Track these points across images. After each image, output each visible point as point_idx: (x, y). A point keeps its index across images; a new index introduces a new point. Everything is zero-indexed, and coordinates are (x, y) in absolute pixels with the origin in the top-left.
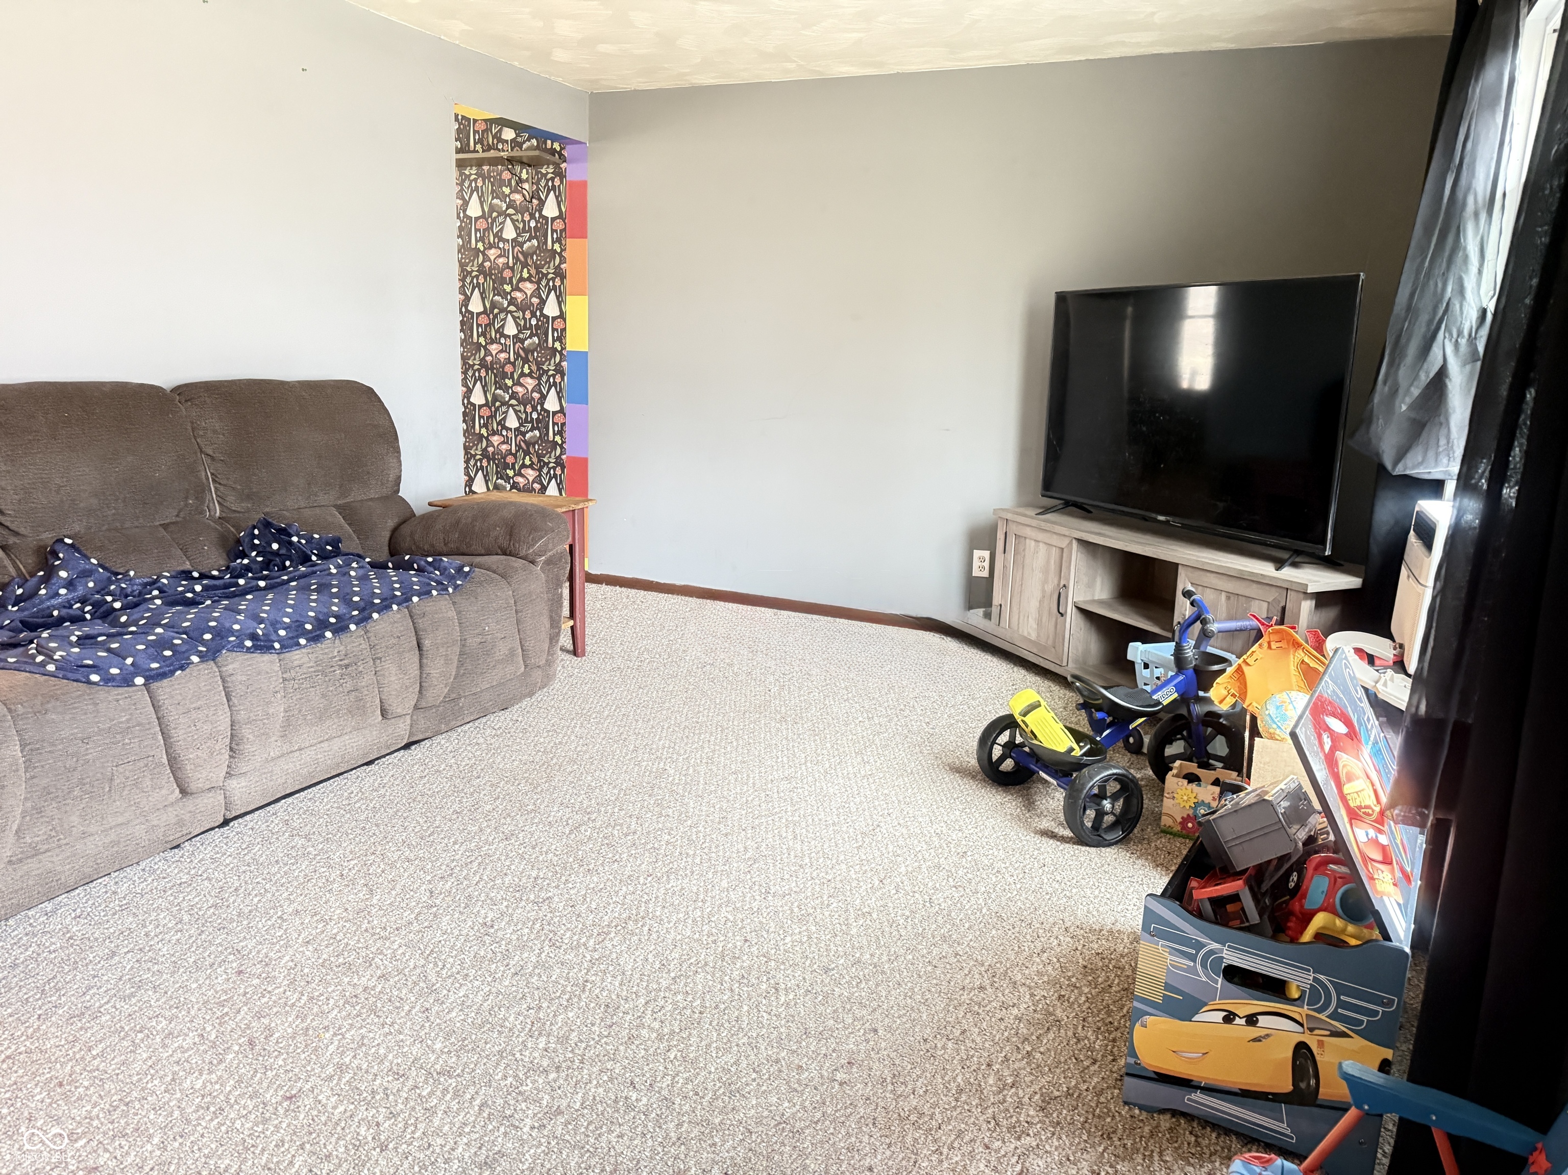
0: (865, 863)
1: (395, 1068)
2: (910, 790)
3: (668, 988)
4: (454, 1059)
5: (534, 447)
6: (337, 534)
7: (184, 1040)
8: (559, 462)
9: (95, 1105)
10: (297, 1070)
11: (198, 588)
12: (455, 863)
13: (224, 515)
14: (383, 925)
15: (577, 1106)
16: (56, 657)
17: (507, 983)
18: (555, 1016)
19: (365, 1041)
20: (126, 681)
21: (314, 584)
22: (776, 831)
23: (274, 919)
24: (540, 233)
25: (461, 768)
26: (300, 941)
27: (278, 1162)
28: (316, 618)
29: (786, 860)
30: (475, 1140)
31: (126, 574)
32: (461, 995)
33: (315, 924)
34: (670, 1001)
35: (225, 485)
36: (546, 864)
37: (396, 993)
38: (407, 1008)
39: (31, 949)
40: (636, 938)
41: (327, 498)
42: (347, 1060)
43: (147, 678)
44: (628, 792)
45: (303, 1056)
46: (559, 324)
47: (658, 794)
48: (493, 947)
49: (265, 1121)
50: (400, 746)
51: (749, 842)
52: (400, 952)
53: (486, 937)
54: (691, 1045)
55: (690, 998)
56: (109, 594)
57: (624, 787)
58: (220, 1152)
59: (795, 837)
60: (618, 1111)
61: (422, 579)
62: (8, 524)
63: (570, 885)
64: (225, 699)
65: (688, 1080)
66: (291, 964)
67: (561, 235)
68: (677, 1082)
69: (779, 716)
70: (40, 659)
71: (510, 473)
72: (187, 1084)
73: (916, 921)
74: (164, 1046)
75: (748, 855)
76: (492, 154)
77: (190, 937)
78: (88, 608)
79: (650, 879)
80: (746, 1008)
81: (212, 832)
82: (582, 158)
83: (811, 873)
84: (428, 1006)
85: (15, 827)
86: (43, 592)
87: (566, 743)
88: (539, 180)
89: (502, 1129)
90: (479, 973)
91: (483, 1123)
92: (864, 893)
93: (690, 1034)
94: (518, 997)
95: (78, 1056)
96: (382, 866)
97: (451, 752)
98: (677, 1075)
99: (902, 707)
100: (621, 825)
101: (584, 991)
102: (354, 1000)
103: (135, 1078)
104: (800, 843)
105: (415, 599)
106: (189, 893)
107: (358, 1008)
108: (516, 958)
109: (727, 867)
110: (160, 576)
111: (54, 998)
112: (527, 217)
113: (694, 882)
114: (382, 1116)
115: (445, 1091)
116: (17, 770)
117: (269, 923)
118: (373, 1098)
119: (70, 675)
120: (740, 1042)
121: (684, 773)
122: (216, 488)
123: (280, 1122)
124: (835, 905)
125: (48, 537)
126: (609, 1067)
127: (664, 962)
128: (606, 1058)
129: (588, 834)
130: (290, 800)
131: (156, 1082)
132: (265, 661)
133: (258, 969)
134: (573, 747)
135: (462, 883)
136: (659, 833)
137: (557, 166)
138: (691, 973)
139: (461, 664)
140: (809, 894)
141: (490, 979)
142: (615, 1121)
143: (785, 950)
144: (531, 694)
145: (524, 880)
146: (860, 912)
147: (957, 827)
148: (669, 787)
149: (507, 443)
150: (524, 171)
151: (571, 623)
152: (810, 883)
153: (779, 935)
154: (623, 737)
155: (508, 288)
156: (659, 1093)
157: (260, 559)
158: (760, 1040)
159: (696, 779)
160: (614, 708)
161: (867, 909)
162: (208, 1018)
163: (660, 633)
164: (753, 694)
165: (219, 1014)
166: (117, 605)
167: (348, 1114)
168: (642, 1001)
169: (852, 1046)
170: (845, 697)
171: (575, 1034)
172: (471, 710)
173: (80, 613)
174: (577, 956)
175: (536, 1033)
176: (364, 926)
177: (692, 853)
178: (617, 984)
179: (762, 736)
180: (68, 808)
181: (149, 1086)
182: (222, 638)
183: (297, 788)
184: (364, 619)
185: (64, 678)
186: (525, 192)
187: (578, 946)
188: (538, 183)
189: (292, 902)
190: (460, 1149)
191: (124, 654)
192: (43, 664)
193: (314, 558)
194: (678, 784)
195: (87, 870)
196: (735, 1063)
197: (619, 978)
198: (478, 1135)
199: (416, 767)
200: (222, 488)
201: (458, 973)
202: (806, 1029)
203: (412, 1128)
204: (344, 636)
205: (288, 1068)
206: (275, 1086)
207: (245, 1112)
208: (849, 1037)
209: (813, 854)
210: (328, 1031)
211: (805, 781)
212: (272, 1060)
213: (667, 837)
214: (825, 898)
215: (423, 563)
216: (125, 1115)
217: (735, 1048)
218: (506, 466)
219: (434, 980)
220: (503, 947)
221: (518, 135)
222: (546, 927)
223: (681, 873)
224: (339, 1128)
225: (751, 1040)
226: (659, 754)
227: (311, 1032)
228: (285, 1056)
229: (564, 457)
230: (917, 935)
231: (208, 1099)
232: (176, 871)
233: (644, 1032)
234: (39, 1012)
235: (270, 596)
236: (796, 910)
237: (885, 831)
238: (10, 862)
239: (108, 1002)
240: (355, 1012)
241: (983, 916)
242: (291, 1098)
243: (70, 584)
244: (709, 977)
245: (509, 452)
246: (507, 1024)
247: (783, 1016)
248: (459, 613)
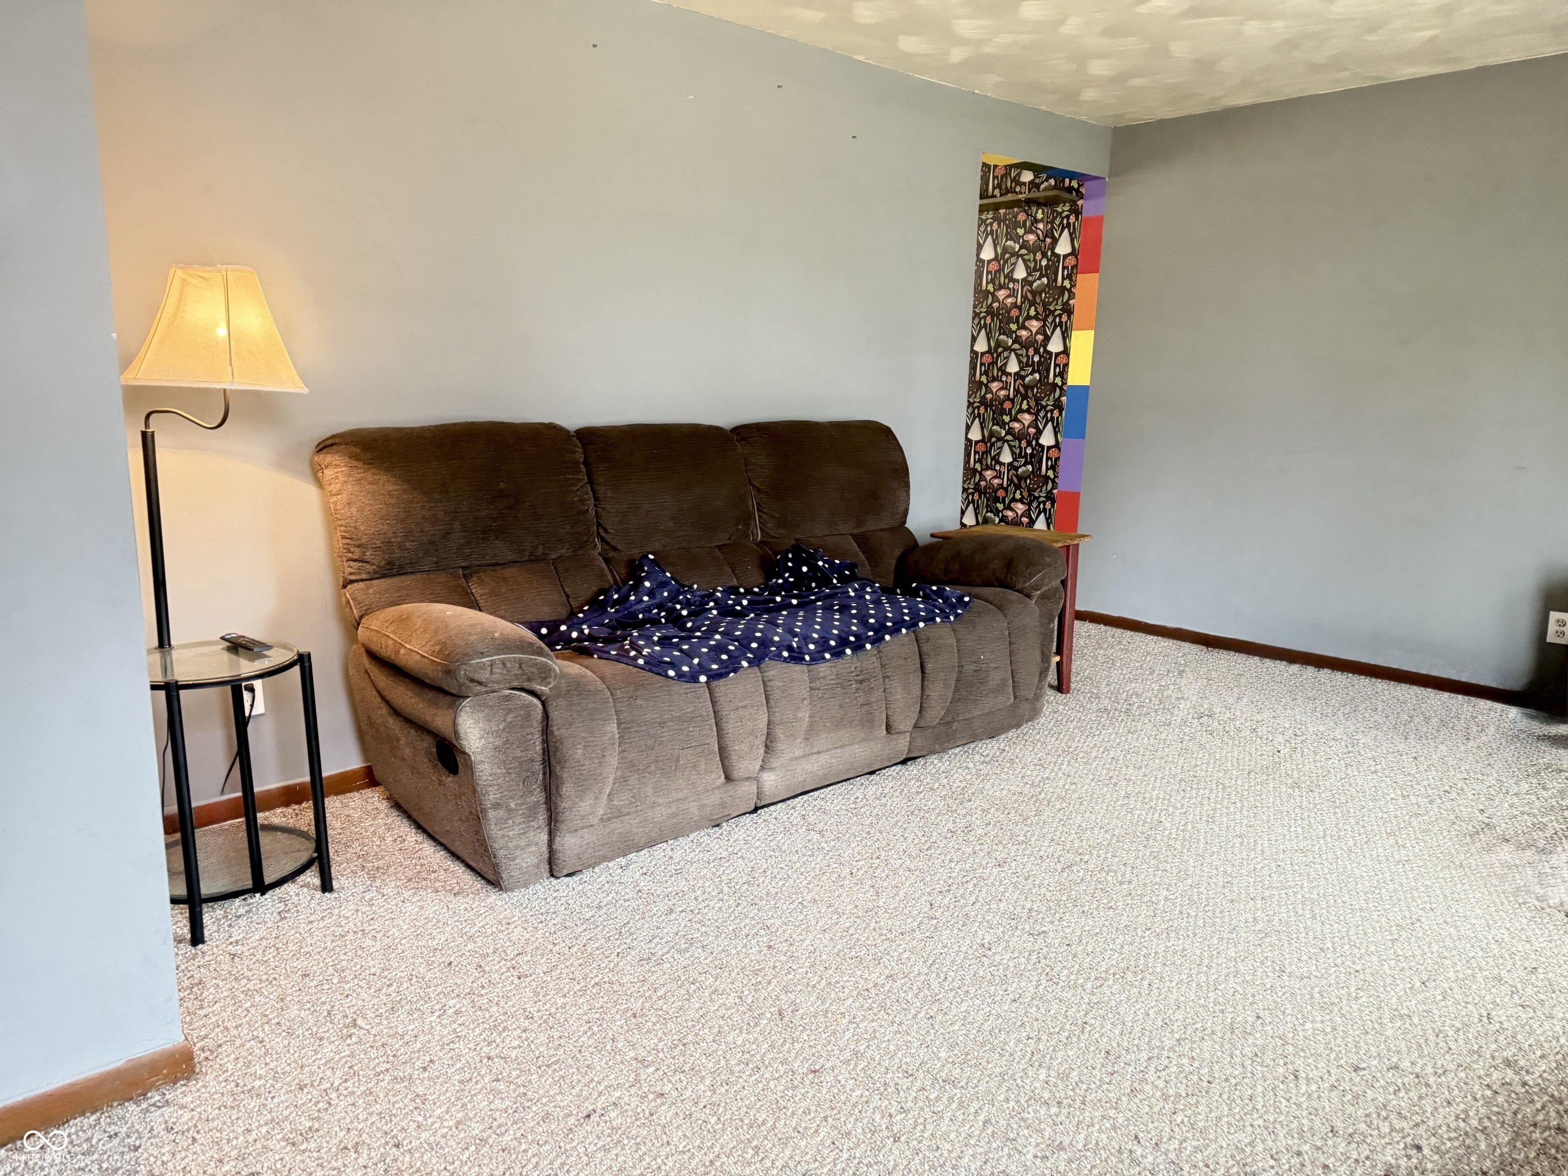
0: (1402, 959)
1: (904, 1066)
2: (1459, 886)
3: (1172, 1049)
4: (958, 1071)
5: (1026, 481)
6: (854, 561)
7: (727, 999)
8: (1050, 497)
9: (660, 1040)
10: (819, 1047)
11: (745, 602)
12: (952, 880)
13: (764, 539)
14: (889, 928)
15: (1080, 1146)
16: (644, 653)
17: (1006, 1008)
18: (1054, 1050)
19: (877, 1034)
20: (693, 678)
21: (836, 605)
22: (1290, 907)
23: (796, 904)
24: (1050, 271)
25: (953, 789)
26: (818, 928)
27: (805, 1128)
28: (839, 636)
29: (1303, 940)
30: (980, 1154)
31: (691, 587)
32: (963, 1010)
33: (830, 915)
34: (1174, 1062)
35: (766, 514)
36: (1039, 898)
37: (903, 995)
38: (913, 1011)
39: (611, 895)
40: (1135, 990)
41: (847, 527)
42: (862, 1048)
43: (709, 677)
44: (1121, 839)
45: (824, 1036)
46: (1061, 360)
47: (1154, 847)
48: (991, 970)
49: (794, 1088)
50: (899, 760)
51: (1259, 913)
52: (905, 956)
53: (985, 958)
54: (1199, 1113)
55: (1196, 1064)
56: (679, 602)
57: (1116, 833)
58: (758, 1106)
59: (1314, 917)
60: (1122, 1162)
61: (927, 606)
62: (609, 540)
63: (1065, 924)
64: (765, 701)
65: (1197, 1149)
66: (811, 948)
67: (1072, 272)
68: (1185, 1148)
69: (1290, 781)
70: (633, 653)
71: (1000, 506)
72: (730, 1039)
73: (1470, 1036)
74: (712, 1000)
75: (1259, 926)
76: (1010, 197)
77: (730, 907)
78: (663, 614)
79: (1148, 933)
80: (1260, 1089)
81: (744, 817)
82: (1100, 193)
83: (1335, 959)
84: (932, 1014)
85: (608, 791)
86: (633, 598)
87: (1054, 779)
88: (1054, 218)
89: (1006, 1150)
90: (980, 992)
91: (987, 1140)
92: (1402, 993)
93: (1198, 1102)
94: (1018, 1024)
95: (647, 995)
96: (886, 871)
97: (944, 772)
98: (1185, 1141)
99: (1447, 788)
100: (1115, 872)
101: (1083, 1032)
102: (866, 993)
103: (690, 1024)
104: (1319, 924)
105: (921, 625)
106: (727, 867)
107: (870, 1001)
108: (1014, 985)
109: (1234, 936)
110: (715, 590)
111: (628, 941)
112: (1039, 256)
113: (1198, 945)
114: (894, 1109)
115: (951, 1099)
116: (614, 744)
117: (792, 907)
118: (886, 1089)
119: (654, 669)
120: (1255, 1123)
121: (1182, 828)
122: (759, 516)
123: (807, 1092)
124: (1364, 999)
125: (636, 552)
126: (1111, 1115)
127: (1167, 1021)
128: (1108, 1105)
129: (1081, 874)
130: (806, 797)
131: (706, 1031)
132: (797, 670)
133: (784, 947)
134: (1061, 784)
135: (959, 901)
136: (1157, 887)
137: (1073, 203)
138: (1197, 1039)
139: (957, 689)
140: (1333, 982)
141: (990, 1001)
142: (1119, 1171)
143: (1304, 1037)
144: (1018, 726)
145: (1019, 909)
146: (1396, 1013)
147: (1524, 937)
148: (1166, 841)
149: (999, 477)
150: (1040, 211)
151: (1058, 659)
152: (1333, 969)
153: (1297, 1018)
154: (1113, 781)
155: (1014, 327)
156: (1166, 1155)
157: (791, 580)
158: (1278, 1126)
159: (1195, 836)
160: (1102, 749)
161: (1405, 1011)
162: (745, 983)
163: (1150, 677)
164: (1259, 753)
165: (754, 981)
166: (685, 613)
167: (864, 1099)
168: (1144, 1055)
169: (1389, 1158)
170: (1373, 769)
171: (1075, 1073)
172: (963, 735)
173: (657, 617)
174: (1074, 995)
175: (1037, 1063)
176: (873, 925)
177: (1194, 914)
178: (1117, 1032)
179: (1271, 800)
180: (645, 780)
181: (701, 1033)
182: (766, 647)
183: (813, 787)
184: (877, 640)
185: (650, 671)
186: (1040, 233)
187: (1075, 986)
188: (1052, 222)
189: (810, 891)
190: (967, 1160)
191: (692, 654)
192: (635, 658)
193: (835, 581)
194: (1176, 839)
195: (653, 835)
196: (1250, 1144)
197: (1119, 1027)
198: (982, 1150)
199: (913, 782)
200: (764, 516)
201: (959, 988)
202: (1332, 1127)
203: (922, 1127)
204: (860, 653)
205: (812, 1044)
206: (801, 1058)
207: (777, 1075)
208: (1385, 1147)
209: (1336, 939)
210: (844, 1017)
211: (1324, 857)
212: (798, 1034)
213: (1165, 893)
214: (1353, 989)
215: (928, 591)
216: (683, 1053)
217: (1250, 1128)
218: (997, 500)
219: (937, 990)
220: (1001, 971)
221: (1036, 177)
222: (1043, 961)
223: (1182, 932)
224: (857, 1111)
225: (1267, 1124)
226: (1153, 804)
227: (830, 1015)
228: (808, 1032)
229: (1055, 491)
230: (1471, 1052)
231: (747, 1056)
232: (717, 846)
233: (1148, 1088)
234: (618, 950)
235: (801, 613)
236: (1317, 996)
237: (1427, 928)
238: (602, 819)
239: (668, 952)
240: (867, 1005)
241: (1561, 1047)
242: (815, 1072)
243: (651, 593)
244: (1217, 1047)
245: (1001, 486)
246: (1007, 1047)
247: (1304, 1106)
248: (958, 640)
